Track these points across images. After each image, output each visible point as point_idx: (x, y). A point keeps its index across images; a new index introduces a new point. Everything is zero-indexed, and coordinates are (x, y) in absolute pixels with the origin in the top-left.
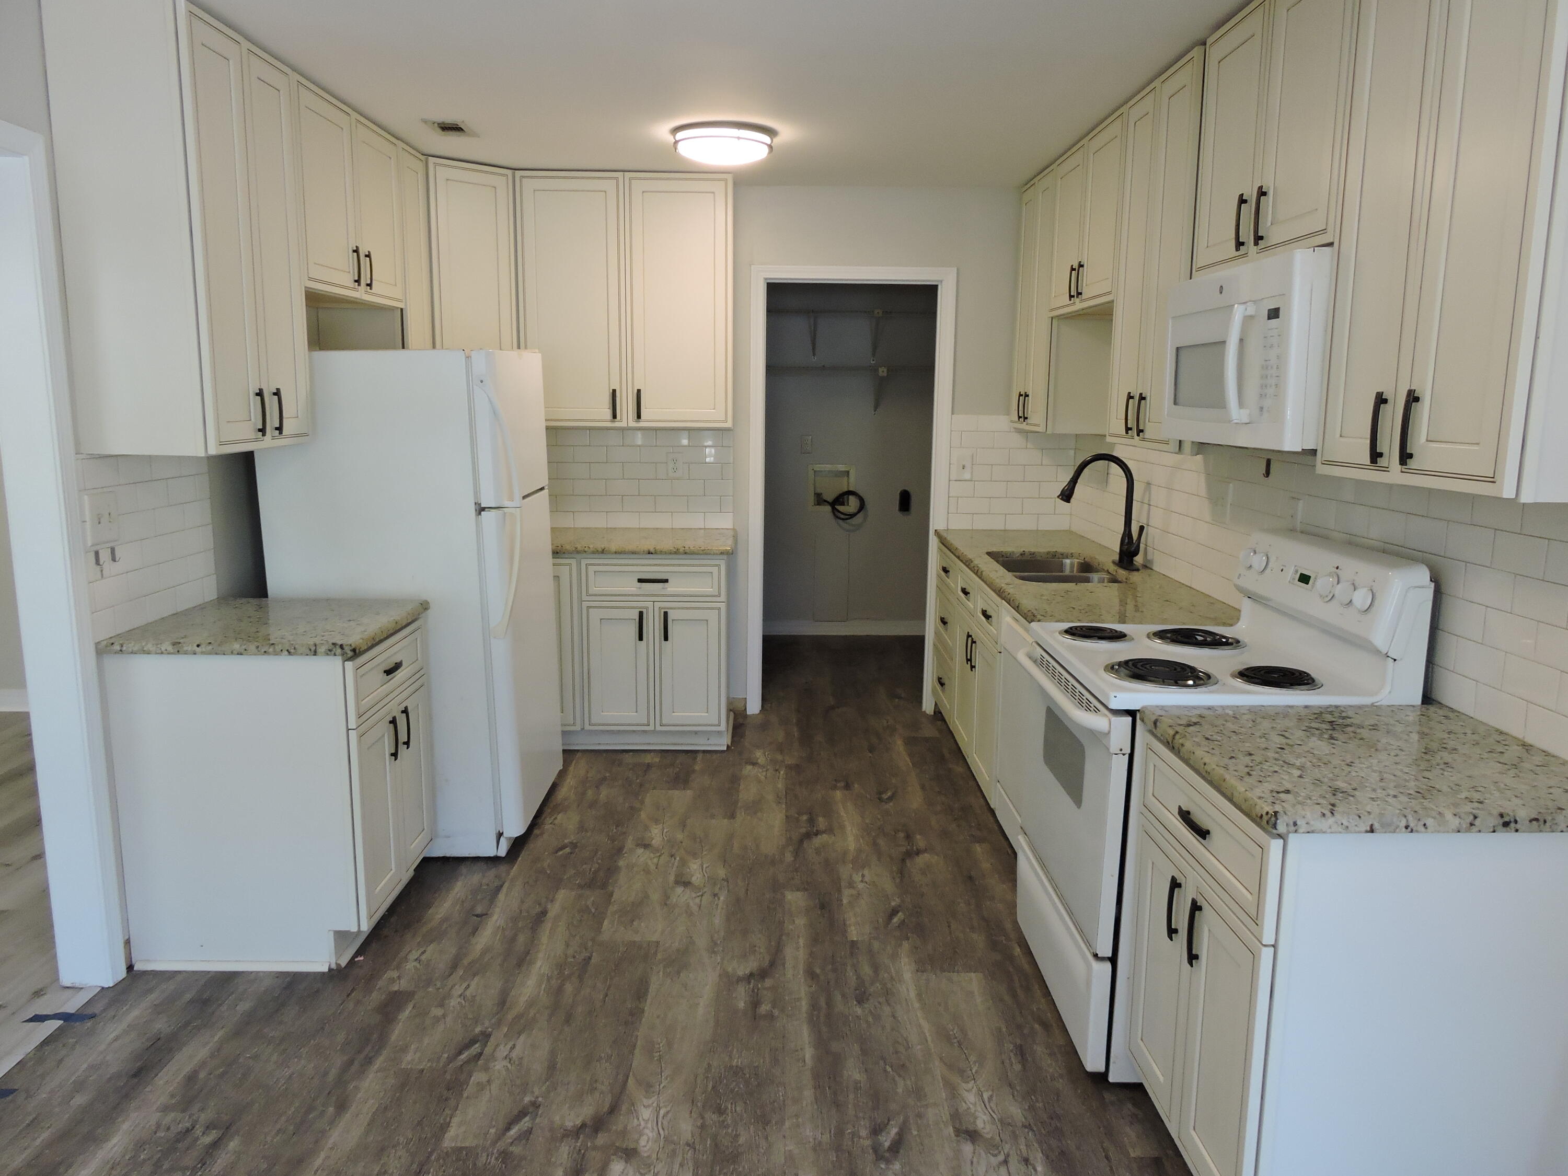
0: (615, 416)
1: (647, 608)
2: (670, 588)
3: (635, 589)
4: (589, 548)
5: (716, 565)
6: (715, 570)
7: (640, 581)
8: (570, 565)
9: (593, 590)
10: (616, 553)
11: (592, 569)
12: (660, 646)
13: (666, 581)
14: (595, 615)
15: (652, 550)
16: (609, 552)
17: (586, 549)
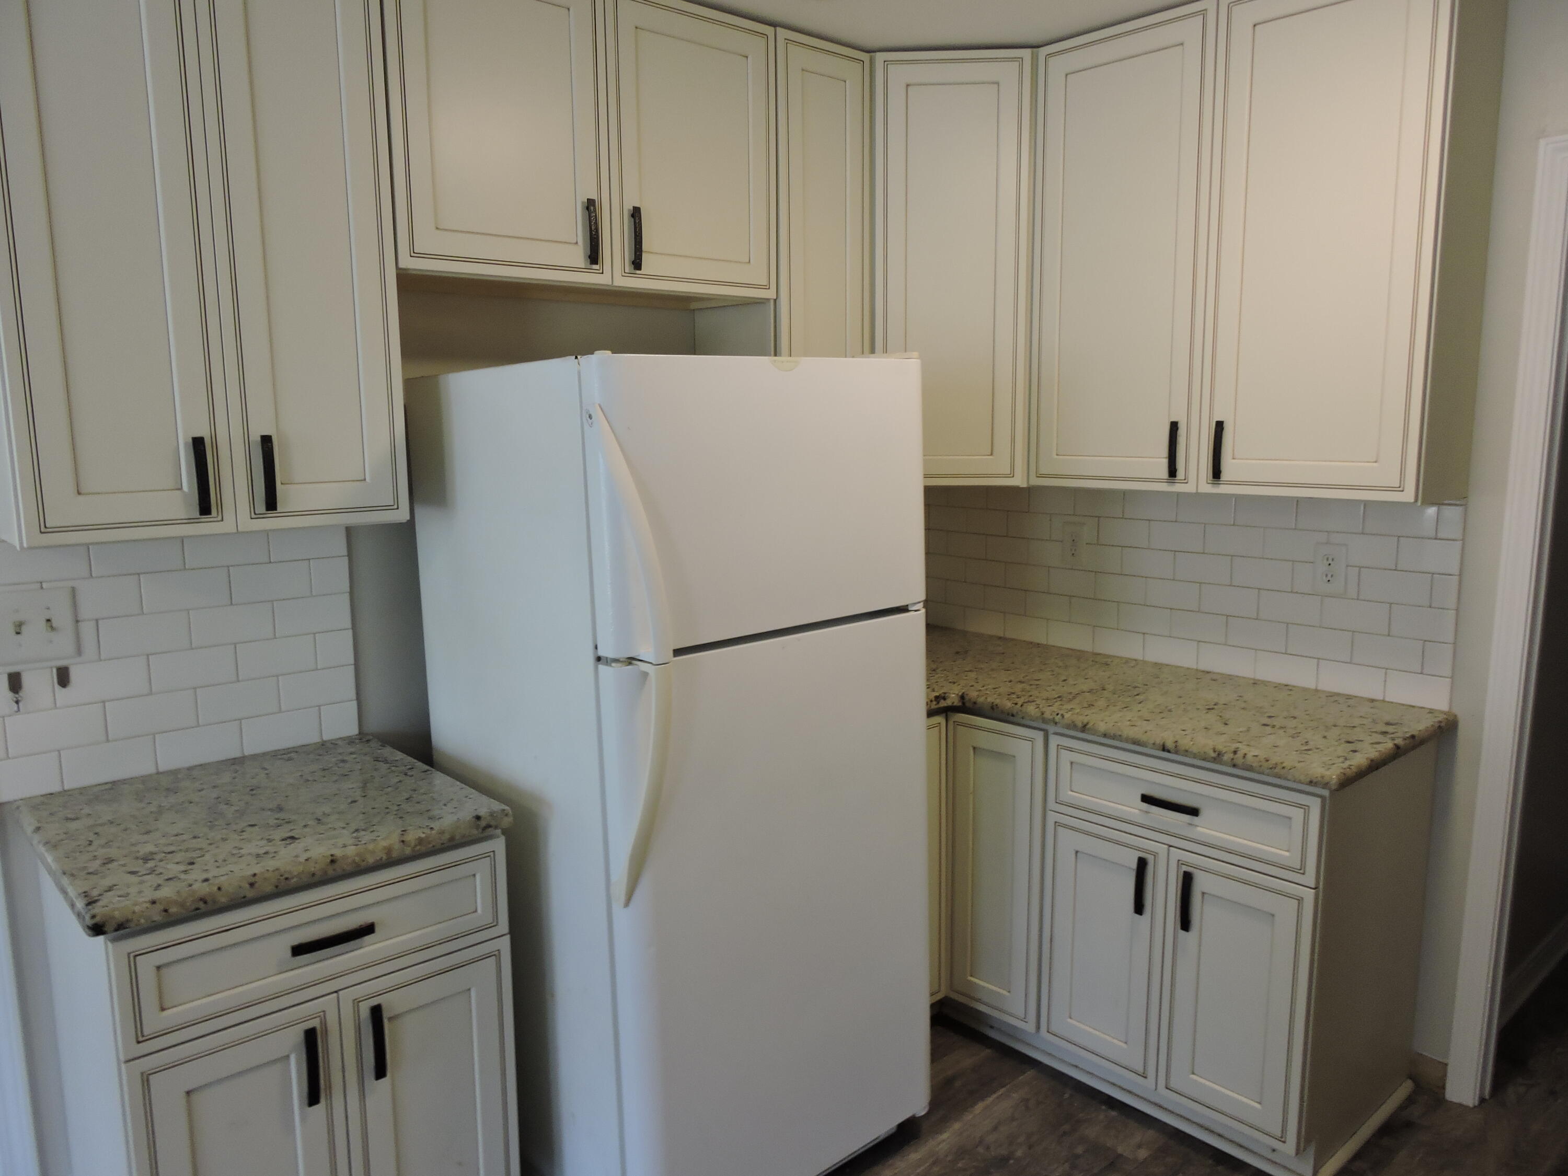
0: (1172, 472)
1: (1155, 855)
2: (1203, 828)
3: (1137, 811)
4: (1063, 716)
5: (1300, 806)
6: (1298, 814)
7: (1146, 799)
8: (1032, 740)
9: (1068, 795)
10: (1105, 735)
11: (1066, 756)
12: (1175, 938)
13: (1193, 812)
14: (1068, 841)
15: (1170, 744)
16: (1094, 732)
17: (1058, 718)
